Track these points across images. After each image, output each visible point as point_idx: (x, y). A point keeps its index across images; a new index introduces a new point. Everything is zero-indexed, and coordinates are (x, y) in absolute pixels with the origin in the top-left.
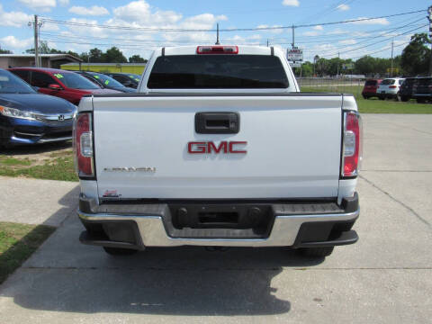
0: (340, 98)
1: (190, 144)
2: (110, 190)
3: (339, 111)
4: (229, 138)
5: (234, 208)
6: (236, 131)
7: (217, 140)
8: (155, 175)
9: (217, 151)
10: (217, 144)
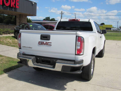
0: (75, 32)
1: (39, 42)
2: (24, 52)
3: (75, 36)
4: (48, 41)
5: (49, 60)
6: (49, 40)
7: (45, 41)
8: (32, 49)
9: (45, 44)
10: (45, 43)
